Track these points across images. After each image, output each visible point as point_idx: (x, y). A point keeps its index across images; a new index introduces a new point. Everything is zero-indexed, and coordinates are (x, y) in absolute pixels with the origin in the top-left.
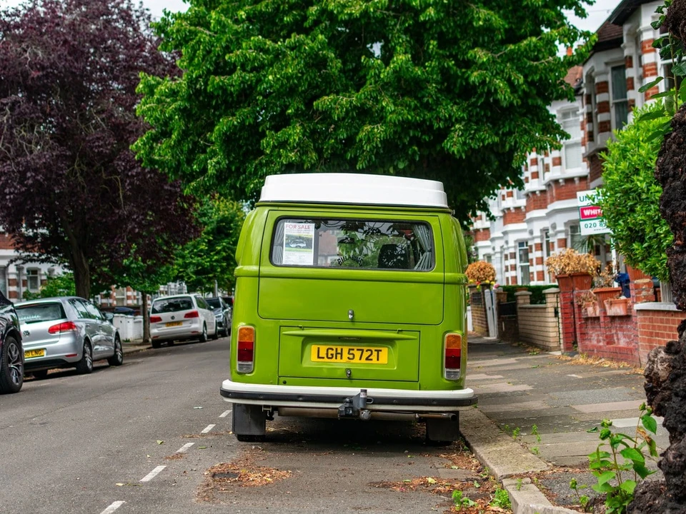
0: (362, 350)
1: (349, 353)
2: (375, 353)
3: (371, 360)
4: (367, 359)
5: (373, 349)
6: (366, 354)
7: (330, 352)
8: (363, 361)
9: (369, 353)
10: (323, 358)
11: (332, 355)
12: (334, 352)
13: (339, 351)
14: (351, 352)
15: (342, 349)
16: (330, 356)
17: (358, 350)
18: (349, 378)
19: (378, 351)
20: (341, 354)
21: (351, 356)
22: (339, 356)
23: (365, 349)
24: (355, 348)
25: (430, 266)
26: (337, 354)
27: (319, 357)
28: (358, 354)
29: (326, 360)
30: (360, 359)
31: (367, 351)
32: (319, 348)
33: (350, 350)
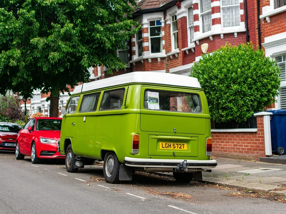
0: (178, 144)
1: (173, 146)
2: (182, 146)
3: (181, 148)
4: (180, 148)
5: (182, 144)
6: (179, 146)
7: (167, 145)
8: (179, 149)
9: (180, 145)
10: (164, 148)
11: (167, 146)
12: (168, 145)
13: (170, 145)
14: (174, 145)
15: (171, 144)
16: (167, 147)
17: (176, 144)
18: (174, 156)
19: (183, 145)
20: (170, 146)
21: (174, 147)
22: (170, 147)
23: (179, 144)
24: (175, 144)
25: (200, 111)
26: (169, 146)
27: (163, 147)
28: (176, 146)
29: (165, 148)
30: (177, 148)
31: (179, 145)
32: (162, 144)
33: (173, 144)
